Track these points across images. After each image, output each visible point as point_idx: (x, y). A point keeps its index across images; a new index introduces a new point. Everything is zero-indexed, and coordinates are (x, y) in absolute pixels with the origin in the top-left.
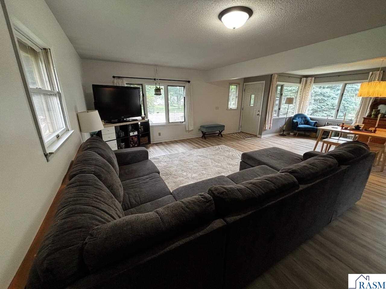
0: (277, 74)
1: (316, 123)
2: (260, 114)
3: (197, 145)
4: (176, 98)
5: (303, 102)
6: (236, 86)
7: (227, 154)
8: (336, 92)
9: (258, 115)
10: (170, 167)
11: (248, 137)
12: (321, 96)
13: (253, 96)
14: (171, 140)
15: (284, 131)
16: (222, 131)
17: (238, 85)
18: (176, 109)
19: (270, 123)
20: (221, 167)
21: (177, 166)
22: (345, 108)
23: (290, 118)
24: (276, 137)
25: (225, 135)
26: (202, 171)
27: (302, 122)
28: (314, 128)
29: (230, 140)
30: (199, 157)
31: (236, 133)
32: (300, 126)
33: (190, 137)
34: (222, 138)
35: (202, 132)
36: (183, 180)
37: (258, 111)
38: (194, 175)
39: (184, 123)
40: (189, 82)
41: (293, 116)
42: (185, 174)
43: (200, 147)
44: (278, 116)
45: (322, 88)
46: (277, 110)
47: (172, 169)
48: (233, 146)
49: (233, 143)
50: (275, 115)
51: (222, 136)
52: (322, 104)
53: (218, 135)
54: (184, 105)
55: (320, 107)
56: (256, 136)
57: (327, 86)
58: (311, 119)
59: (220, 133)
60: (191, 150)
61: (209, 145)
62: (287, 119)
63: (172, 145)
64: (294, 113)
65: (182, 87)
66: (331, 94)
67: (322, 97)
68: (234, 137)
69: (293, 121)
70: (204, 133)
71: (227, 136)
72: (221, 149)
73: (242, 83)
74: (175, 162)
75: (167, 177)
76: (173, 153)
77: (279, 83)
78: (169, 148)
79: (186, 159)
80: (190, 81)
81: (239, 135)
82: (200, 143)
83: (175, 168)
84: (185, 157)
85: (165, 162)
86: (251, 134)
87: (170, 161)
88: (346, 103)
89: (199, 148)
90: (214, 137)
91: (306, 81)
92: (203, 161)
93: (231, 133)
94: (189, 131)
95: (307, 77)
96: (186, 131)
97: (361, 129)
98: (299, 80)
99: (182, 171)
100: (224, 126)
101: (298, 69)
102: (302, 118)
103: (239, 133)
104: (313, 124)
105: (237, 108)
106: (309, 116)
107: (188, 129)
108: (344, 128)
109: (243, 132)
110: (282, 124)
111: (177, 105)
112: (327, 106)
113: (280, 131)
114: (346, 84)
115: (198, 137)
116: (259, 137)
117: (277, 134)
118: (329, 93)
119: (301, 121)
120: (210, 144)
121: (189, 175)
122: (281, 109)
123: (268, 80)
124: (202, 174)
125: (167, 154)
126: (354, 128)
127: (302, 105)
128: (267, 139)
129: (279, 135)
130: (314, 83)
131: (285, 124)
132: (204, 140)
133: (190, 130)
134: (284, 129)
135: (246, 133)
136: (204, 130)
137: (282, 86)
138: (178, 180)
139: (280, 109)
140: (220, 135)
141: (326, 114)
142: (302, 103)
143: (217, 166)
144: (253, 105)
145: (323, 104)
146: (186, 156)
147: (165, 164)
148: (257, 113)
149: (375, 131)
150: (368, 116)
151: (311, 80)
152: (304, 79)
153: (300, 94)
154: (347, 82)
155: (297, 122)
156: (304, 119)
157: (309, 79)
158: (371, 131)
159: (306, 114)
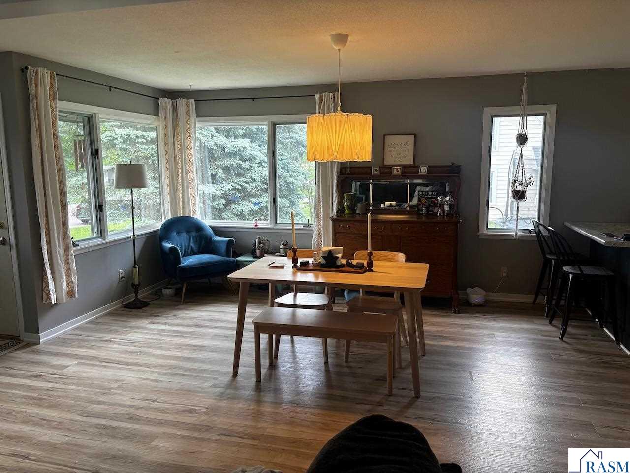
2: (13, 241)
8: (262, 147)
9: (4, 243)
12: (235, 158)
15: (136, 288)
19: (68, 274)
22: (288, 186)
27: (192, 244)
32: (187, 261)
37: (3, 227)
41: (159, 226)
44: (102, 237)
45: (233, 138)
46: (94, 216)
52: (242, 179)
55: (240, 187)
58: (218, 231)
66: (254, 153)
67: (237, 161)
69: (160, 248)
88: (288, 175)
91: (175, 109)
95: (173, 94)
97: (339, 263)
98: (149, 104)
102: (188, 232)
104: (223, 248)
106: (208, 222)
110: (124, 262)
112: (254, 185)
113: (124, 293)
114: (274, 125)
116: (28, 341)
117: (114, 306)
118: (249, 151)
119: (189, 244)
122: (108, 208)
123: (14, 87)
127: (180, 188)
129: (124, 306)
130: (198, 115)
131: (135, 264)
134: (136, 282)
137: (90, 122)
142: (177, 180)
145: (245, 180)
149: (370, 264)
150: (340, 211)
151: (187, 106)
152: (165, 103)
153: (167, 152)
154: (275, 118)
155: (173, 250)
156: (194, 234)
157: (181, 102)
158: (363, 266)
159: (198, 216)
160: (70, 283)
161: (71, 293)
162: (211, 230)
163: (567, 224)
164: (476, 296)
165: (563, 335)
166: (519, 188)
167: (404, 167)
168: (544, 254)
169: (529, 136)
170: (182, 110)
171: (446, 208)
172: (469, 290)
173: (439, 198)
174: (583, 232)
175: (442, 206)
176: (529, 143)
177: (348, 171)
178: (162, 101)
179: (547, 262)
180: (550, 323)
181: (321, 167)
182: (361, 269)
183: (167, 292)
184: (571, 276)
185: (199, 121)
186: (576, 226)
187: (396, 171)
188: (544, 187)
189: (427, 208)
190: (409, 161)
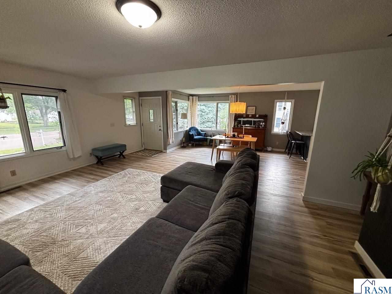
0: (171, 91)
1: (205, 133)
2: (162, 130)
3: (92, 177)
4: (38, 112)
5: (193, 117)
6: (132, 100)
7: (138, 179)
9: (160, 130)
10: (50, 228)
11: (155, 154)
13: (151, 111)
14: (41, 178)
15: (184, 143)
16: (123, 152)
17: (133, 99)
18: (41, 127)
19: (173, 138)
20: (137, 200)
21: (64, 221)
23: (187, 131)
24: (178, 149)
25: (128, 156)
26: (112, 214)
27: (196, 134)
28: (205, 138)
29: (135, 161)
30: (101, 195)
31: (140, 151)
32: (196, 137)
33: (78, 166)
34: (125, 160)
35: (97, 157)
36: (82, 244)
37: (160, 126)
38: (101, 227)
39: (64, 149)
40: (64, 91)
41: (188, 129)
42: (83, 230)
43: (97, 178)
44: (177, 130)
46: (176, 125)
47: (54, 231)
48: (142, 168)
49: (140, 163)
50: (175, 130)
51: (124, 158)
53: (119, 157)
54: (61, 122)
56: (161, 152)
57: (202, 104)
58: (202, 131)
59: (121, 154)
60: (85, 186)
61: (110, 173)
62: (185, 132)
63: (47, 186)
64: (189, 126)
65: (53, 98)
68: (139, 156)
69: (189, 134)
70: (99, 157)
71: (130, 156)
72: (129, 175)
73: (137, 97)
74: (59, 215)
75: (45, 251)
76: (51, 199)
77: (173, 99)
78: (39, 192)
79: (78, 203)
80: (66, 90)
81: (144, 153)
82: (96, 172)
83: (62, 226)
84: (76, 201)
85: (36, 221)
86: (156, 151)
87: (48, 216)
89: (97, 180)
90: (115, 160)
92: (109, 198)
93: (133, 153)
94: (74, 159)
95: (192, 95)
96: (70, 159)
97: (236, 136)
98: (187, 98)
99: (77, 226)
100: (125, 146)
101: (186, 88)
102: (195, 130)
103: (142, 150)
104: (204, 135)
105: (136, 124)
106: (199, 129)
107: (73, 155)
108: (226, 137)
109: (147, 149)
110: (181, 136)
111: (42, 122)
112: (205, 120)
113: (181, 144)
114: (218, 103)
115: (90, 164)
116: (165, 152)
117: (179, 147)
120: (112, 172)
121: (92, 230)
122: (179, 123)
123: (164, 95)
124: (114, 219)
125: (37, 205)
126: (232, 136)
127: (193, 119)
128: (172, 152)
129: (181, 147)
130: (198, 101)
131: (184, 137)
132: (100, 167)
133: (76, 156)
134: (184, 141)
135: (151, 150)
136: (100, 154)
137: (176, 103)
138: (72, 247)
139: (177, 124)
140: (122, 157)
141: (205, 125)
143: (131, 200)
144: (153, 121)
146: (77, 199)
147: (36, 226)
148: (159, 128)
149: (243, 137)
150: (234, 126)
151: (196, 98)
152: (191, 97)
153: (190, 110)
154: (218, 102)
155: (193, 134)
156: (196, 131)
157: (195, 97)
158: (241, 137)
159: (197, 127)
160: (173, 140)
161: (173, 142)
162: (200, 130)
163: (295, 131)
164: (269, 149)
165: (290, 157)
166: (283, 121)
167: (252, 115)
168: (288, 138)
169: (286, 108)
170: (194, 99)
171: (263, 126)
172: (267, 147)
173: (261, 123)
174: (298, 133)
175: (262, 125)
176: (286, 110)
177: (237, 116)
178: (190, 97)
179: (289, 140)
180: (288, 155)
181: (230, 114)
182: (241, 138)
183: (190, 145)
184: (293, 143)
185: (199, 102)
186: (298, 131)
187: (250, 116)
188: (290, 122)
189: (258, 126)
190: (254, 113)
